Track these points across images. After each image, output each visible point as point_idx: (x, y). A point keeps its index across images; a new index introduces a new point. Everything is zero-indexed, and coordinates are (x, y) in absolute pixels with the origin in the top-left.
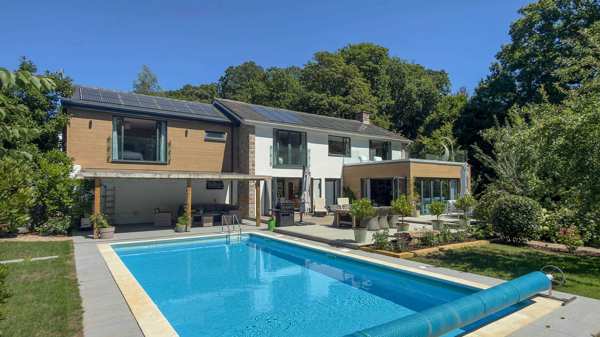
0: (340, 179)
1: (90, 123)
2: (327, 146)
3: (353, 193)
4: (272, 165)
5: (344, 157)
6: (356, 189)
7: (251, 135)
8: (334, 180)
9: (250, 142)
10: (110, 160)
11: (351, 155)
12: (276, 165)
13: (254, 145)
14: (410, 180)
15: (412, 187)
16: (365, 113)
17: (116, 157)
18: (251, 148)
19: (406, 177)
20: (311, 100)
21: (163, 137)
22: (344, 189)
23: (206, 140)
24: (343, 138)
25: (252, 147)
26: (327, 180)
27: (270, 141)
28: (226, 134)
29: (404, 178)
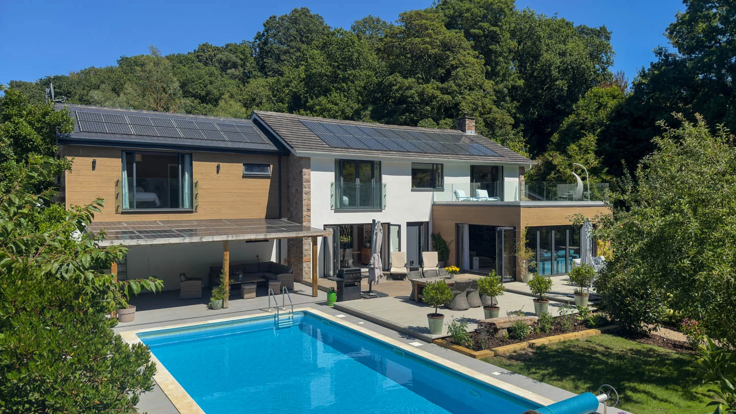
0: (428, 222)
1: (94, 163)
2: (409, 179)
3: (445, 243)
4: (334, 208)
5: (433, 191)
6: (449, 238)
7: (305, 170)
8: (419, 224)
9: (304, 179)
10: (120, 210)
11: (443, 188)
12: (340, 208)
13: (308, 184)
14: (519, 232)
15: (523, 241)
16: (469, 119)
17: (126, 206)
18: (306, 188)
19: (515, 228)
20: (393, 87)
21: (187, 176)
22: (433, 236)
23: (244, 177)
24: (433, 164)
25: (307, 186)
26: (409, 224)
27: (330, 176)
28: (271, 166)
29: (512, 228)
